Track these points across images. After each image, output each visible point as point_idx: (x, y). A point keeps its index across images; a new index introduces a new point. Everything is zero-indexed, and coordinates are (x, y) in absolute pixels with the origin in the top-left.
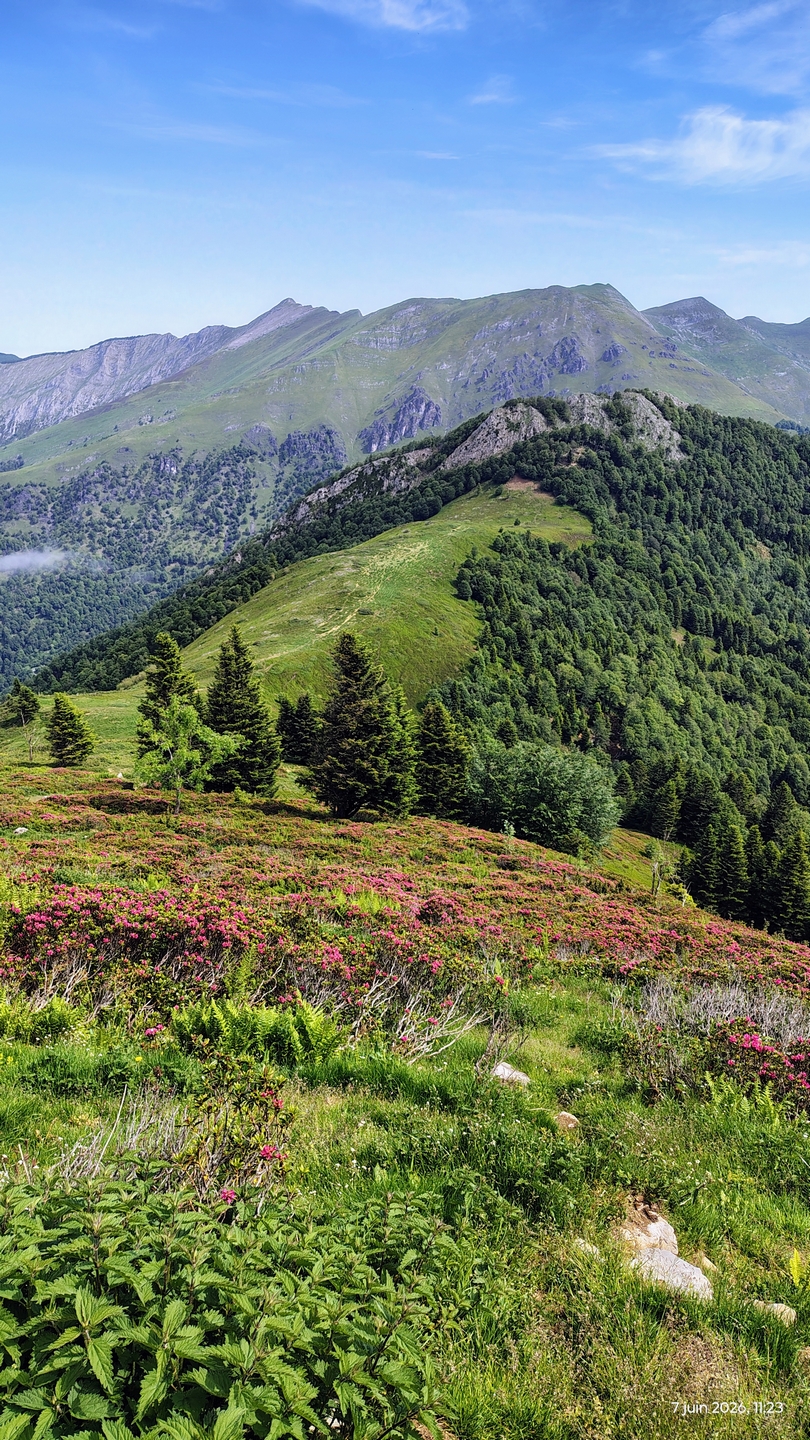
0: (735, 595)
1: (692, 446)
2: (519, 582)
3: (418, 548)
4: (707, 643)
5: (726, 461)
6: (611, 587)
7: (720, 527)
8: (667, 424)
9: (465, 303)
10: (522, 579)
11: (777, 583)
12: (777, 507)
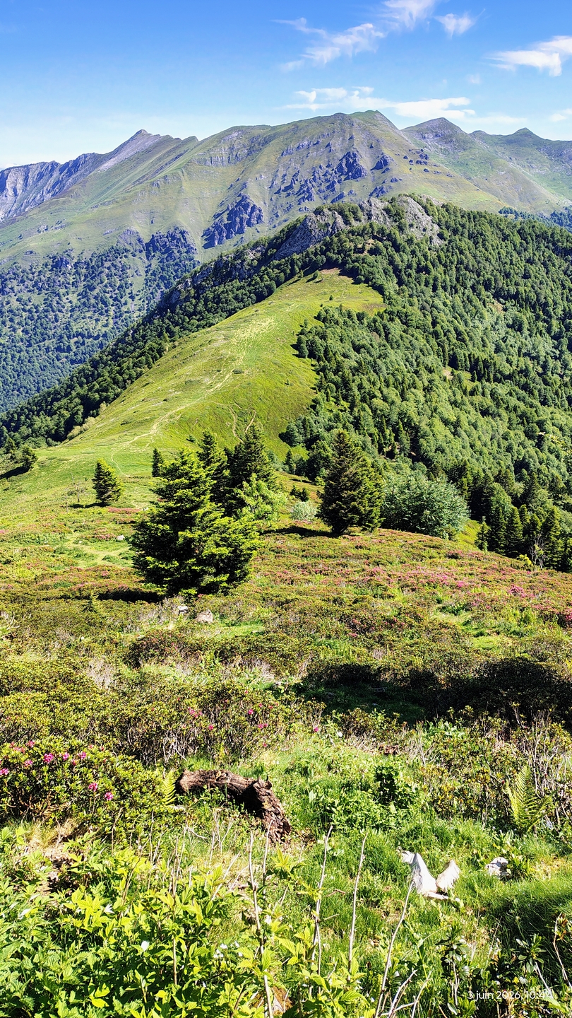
0: (482, 340)
1: (447, 234)
2: (339, 342)
3: (267, 323)
4: (466, 376)
5: (471, 243)
6: (401, 342)
7: (469, 292)
8: (429, 218)
9: (274, 128)
10: (341, 340)
11: (509, 330)
12: (507, 275)
